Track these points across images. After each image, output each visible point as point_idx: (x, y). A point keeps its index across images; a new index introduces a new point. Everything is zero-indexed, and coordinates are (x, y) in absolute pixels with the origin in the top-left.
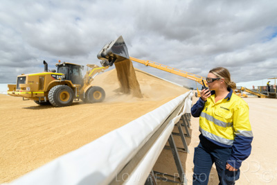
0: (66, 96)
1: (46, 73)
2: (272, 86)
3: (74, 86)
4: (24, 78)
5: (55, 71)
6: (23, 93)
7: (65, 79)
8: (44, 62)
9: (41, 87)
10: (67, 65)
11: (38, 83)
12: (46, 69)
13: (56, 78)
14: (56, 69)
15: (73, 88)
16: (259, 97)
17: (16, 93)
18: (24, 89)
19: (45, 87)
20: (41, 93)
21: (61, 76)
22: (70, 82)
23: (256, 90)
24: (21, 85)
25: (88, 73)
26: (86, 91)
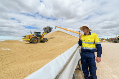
0: (36, 40)
2: (115, 38)
3: (38, 38)
4: (26, 36)
5: (33, 34)
6: (25, 40)
7: (36, 36)
8: (31, 32)
9: (29, 38)
10: (36, 32)
12: (31, 34)
13: (33, 36)
14: (34, 33)
15: (38, 39)
16: (110, 42)
18: (25, 39)
19: (31, 39)
20: (29, 40)
21: (35, 35)
23: (109, 39)
25: (43, 34)
26: (42, 39)
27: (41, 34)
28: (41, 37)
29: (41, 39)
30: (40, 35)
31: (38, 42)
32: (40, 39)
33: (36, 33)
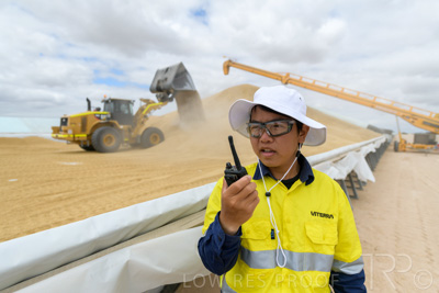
0: (110, 139)
1: (89, 113)
4: (66, 119)
5: (98, 109)
6: (65, 136)
7: (112, 117)
8: (88, 100)
9: (83, 129)
10: (113, 101)
11: (80, 125)
12: (89, 108)
13: (99, 118)
14: (102, 106)
15: (120, 130)
17: (60, 136)
18: (66, 131)
19: (88, 132)
20: (84, 136)
21: (106, 115)
22: (116, 122)
24: (63, 128)
25: (142, 109)
26: (141, 132)
27: (135, 109)
28: (135, 125)
29: (133, 134)
30: (130, 114)
31: (121, 147)
32: (130, 131)
33: (112, 105)
